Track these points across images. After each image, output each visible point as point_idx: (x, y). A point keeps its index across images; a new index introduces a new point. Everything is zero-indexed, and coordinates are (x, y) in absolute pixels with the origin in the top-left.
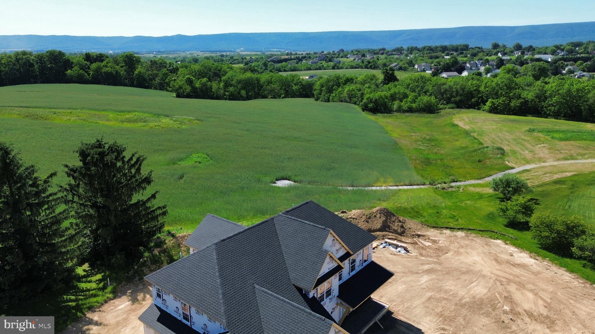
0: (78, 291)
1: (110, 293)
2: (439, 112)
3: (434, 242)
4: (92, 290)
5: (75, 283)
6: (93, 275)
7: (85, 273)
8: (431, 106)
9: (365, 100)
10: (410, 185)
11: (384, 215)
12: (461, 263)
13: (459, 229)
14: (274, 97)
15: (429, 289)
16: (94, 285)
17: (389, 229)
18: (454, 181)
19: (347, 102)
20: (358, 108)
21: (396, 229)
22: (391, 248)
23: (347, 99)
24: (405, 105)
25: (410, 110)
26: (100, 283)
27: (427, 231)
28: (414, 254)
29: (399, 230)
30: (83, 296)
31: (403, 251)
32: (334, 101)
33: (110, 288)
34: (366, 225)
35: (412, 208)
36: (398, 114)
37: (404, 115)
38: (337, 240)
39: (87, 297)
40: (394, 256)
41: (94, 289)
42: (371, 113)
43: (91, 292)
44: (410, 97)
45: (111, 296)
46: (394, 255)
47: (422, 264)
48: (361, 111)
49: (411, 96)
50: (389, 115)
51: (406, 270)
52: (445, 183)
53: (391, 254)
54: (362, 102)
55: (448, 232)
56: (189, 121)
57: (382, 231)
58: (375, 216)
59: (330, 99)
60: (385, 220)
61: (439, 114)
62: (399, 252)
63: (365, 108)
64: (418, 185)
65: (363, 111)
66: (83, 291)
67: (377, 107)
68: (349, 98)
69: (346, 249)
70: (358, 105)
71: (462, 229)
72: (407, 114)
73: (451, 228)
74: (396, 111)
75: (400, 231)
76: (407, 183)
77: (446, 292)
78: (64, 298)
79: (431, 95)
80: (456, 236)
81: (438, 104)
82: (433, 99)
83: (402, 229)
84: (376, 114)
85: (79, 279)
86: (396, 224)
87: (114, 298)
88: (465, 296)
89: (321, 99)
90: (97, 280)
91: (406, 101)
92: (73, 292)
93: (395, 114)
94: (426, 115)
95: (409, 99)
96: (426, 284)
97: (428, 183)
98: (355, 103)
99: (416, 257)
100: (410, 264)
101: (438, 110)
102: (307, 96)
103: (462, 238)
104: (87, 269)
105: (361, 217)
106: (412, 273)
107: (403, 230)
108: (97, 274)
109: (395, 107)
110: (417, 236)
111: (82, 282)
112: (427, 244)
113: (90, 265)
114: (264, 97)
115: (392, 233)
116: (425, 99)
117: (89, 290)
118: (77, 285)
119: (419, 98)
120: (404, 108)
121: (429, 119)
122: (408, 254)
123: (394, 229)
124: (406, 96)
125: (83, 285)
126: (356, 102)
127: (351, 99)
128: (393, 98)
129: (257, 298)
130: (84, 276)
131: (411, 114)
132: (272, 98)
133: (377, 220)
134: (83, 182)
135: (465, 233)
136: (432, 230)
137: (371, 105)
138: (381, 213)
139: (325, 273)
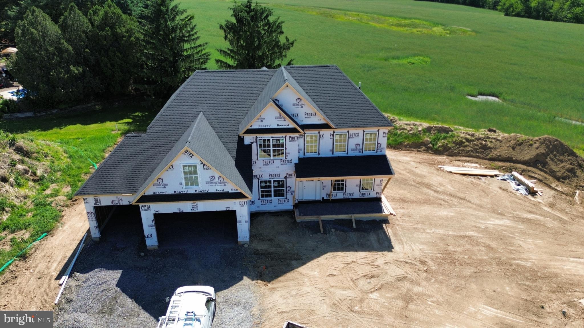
11: (547, 147)
22: (511, 183)
34: (509, 152)
40: (503, 193)
46: (506, 190)
47: (531, 212)
53: (501, 188)
58: (531, 145)
62: (517, 190)
69: (324, 119)
86: (562, 165)
100: (508, 205)
105: (509, 141)
106: (493, 211)
115: (546, 172)
122: (529, 196)
138: (543, 143)
139: (271, 127)
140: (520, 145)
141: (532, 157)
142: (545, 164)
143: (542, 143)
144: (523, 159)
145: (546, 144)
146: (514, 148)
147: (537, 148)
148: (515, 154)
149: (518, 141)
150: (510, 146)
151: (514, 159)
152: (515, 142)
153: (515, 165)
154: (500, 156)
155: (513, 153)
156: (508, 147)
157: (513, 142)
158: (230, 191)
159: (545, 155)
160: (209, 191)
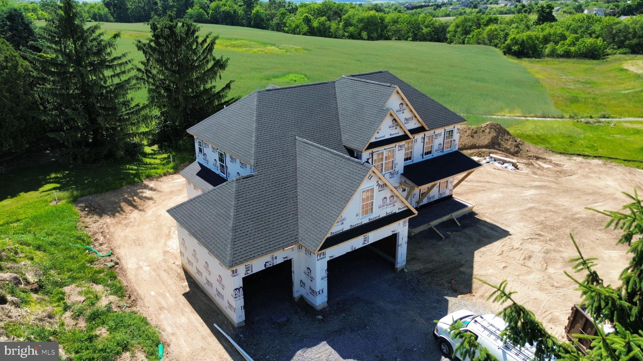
0: (141, 163)
1: (171, 169)
2: (605, 58)
3: (557, 165)
4: (155, 164)
5: (140, 157)
6: (159, 153)
7: (153, 152)
8: (596, 50)
9: (508, 41)
10: (543, 117)
11: (496, 131)
12: (588, 185)
13: (596, 157)
14: (399, 39)
15: (533, 201)
16: (158, 161)
17: (500, 147)
18: (604, 117)
19: (485, 44)
20: (499, 52)
21: (509, 147)
22: (497, 164)
23: (487, 41)
24: (560, 49)
25: (567, 55)
26: (164, 160)
27: (550, 156)
28: (524, 171)
29: (513, 149)
30: (145, 167)
31: (510, 167)
32: (470, 44)
33: (172, 165)
34: (470, 140)
35: (537, 136)
36: (549, 59)
37: (557, 60)
38: (407, 105)
39: (147, 169)
40: (498, 171)
41: (157, 164)
42: (514, 57)
43: (153, 166)
44: (569, 39)
45: (172, 171)
46: (499, 169)
47: (533, 181)
48: (502, 54)
49: (571, 37)
50: (537, 60)
51: (509, 183)
52: (591, 117)
53: (495, 169)
54: (504, 43)
55: (580, 159)
56: (296, 50)
57: (490, 148)
58: (483, 131)
59: (466, 42)
60: (496, 136)
61: (605, 60)
62: (506, 167)
63: (508, 51)
64: (554, 118)
65: (505, 54)
66: (146, 164)
67: (523, 50)
68: (489, 40)
69: (419, 122)
70: (499, 48)
71: (600, 157)
72: (561, 60)
73: (584, 156)
74: (548, 56)
75: (513, 151)
76: (539, 115)
77: (556, 206)
78: (126, 167)
79: (597, 37)
80: (590, 163)
81: (606, 49)
82: (599, 42)
83: (516, 149)
84: (520, 58)
85: (145, 155)
86: (510, 143)
87: (175, 173)
88: (581, 213)
89: (454, 42)
90: (162, 158)
91: (563, 44)
92: (136, 164)
93: (546, 59)
94: (588, 61)
95: (567, 42)
96: (531, 196)
97: (568, 116)
98: (496, 46)
99: (527, 175)
100: (515, 179)
101: (605, 56)
102: (439, 40)
103: (599, 165)
104: (156, 149)
105: (466, 132)
106: (515, 186)
107: (518, 151)
108: (163, 153)
109: (547, 51)
110: (534, 158)
111: (148, 158)
112: (546, 166)
113: (159, 147)
114: (388, 38)
115: (503, 151)
116: (589, 41)
117: (150, 164)
118: (142, 159)
119: (580, 40)
120: (559, 52)
121: (591, 66)
122: (517, 170)
123: (505, 148)
124: (564, 37)
125: (147, 160)
126: (497, 44)
127: (492, 40)
128: (546, 40)
129: (297, 149)
130: (151, 154)
131: (566, 60)
132: (396, 39)
133: (486, 136)
134: (153, 58)
135: (603, 161)
136: (558, 156)
137: (515, 48)
138: (492, 128)
139: (385, 138)
140: (476, 132)
141: (490, 141)
142: (499, 145)
143: (490, 128)
144: (484, 144)
145: (494, 128)
146: (472, 137)
147: (489, 133)
148: (476, 141)
149: (473, 130)
150: (468, 135)
151: (477, 145)
152: (470, 131)
153: (480, 150)
154: (465, 145)
155: (474, 141)
156: (467, 136)
157: (469, 132)
158: (397, 211)
159: (496, 137)
160: (381, 217)
